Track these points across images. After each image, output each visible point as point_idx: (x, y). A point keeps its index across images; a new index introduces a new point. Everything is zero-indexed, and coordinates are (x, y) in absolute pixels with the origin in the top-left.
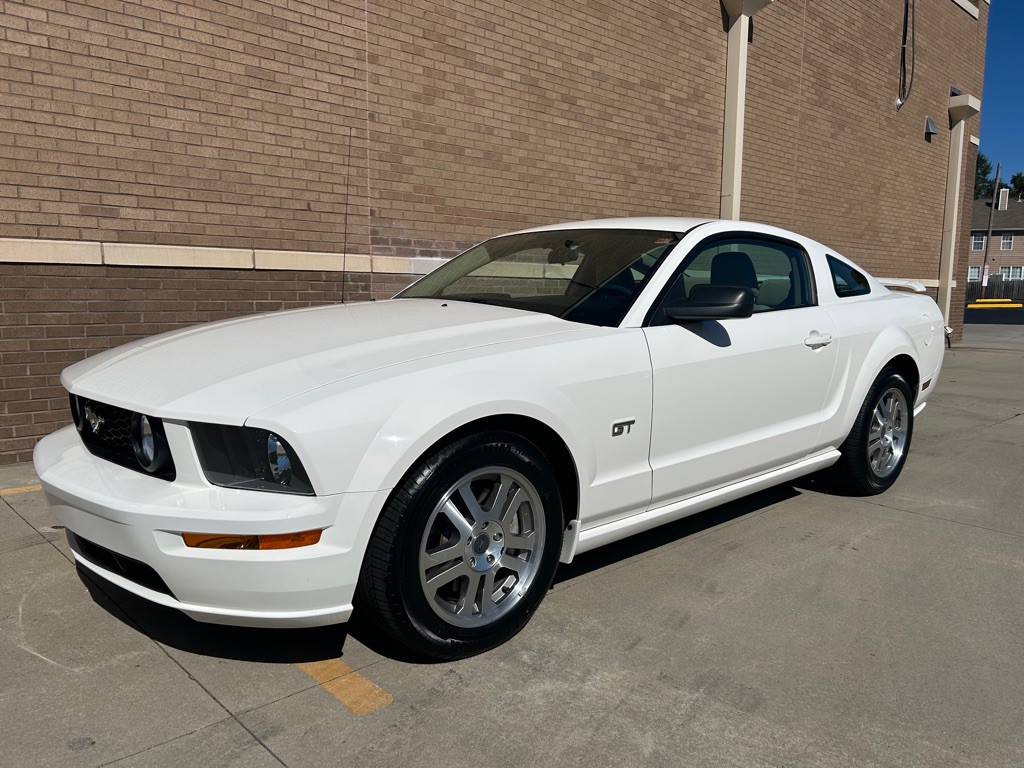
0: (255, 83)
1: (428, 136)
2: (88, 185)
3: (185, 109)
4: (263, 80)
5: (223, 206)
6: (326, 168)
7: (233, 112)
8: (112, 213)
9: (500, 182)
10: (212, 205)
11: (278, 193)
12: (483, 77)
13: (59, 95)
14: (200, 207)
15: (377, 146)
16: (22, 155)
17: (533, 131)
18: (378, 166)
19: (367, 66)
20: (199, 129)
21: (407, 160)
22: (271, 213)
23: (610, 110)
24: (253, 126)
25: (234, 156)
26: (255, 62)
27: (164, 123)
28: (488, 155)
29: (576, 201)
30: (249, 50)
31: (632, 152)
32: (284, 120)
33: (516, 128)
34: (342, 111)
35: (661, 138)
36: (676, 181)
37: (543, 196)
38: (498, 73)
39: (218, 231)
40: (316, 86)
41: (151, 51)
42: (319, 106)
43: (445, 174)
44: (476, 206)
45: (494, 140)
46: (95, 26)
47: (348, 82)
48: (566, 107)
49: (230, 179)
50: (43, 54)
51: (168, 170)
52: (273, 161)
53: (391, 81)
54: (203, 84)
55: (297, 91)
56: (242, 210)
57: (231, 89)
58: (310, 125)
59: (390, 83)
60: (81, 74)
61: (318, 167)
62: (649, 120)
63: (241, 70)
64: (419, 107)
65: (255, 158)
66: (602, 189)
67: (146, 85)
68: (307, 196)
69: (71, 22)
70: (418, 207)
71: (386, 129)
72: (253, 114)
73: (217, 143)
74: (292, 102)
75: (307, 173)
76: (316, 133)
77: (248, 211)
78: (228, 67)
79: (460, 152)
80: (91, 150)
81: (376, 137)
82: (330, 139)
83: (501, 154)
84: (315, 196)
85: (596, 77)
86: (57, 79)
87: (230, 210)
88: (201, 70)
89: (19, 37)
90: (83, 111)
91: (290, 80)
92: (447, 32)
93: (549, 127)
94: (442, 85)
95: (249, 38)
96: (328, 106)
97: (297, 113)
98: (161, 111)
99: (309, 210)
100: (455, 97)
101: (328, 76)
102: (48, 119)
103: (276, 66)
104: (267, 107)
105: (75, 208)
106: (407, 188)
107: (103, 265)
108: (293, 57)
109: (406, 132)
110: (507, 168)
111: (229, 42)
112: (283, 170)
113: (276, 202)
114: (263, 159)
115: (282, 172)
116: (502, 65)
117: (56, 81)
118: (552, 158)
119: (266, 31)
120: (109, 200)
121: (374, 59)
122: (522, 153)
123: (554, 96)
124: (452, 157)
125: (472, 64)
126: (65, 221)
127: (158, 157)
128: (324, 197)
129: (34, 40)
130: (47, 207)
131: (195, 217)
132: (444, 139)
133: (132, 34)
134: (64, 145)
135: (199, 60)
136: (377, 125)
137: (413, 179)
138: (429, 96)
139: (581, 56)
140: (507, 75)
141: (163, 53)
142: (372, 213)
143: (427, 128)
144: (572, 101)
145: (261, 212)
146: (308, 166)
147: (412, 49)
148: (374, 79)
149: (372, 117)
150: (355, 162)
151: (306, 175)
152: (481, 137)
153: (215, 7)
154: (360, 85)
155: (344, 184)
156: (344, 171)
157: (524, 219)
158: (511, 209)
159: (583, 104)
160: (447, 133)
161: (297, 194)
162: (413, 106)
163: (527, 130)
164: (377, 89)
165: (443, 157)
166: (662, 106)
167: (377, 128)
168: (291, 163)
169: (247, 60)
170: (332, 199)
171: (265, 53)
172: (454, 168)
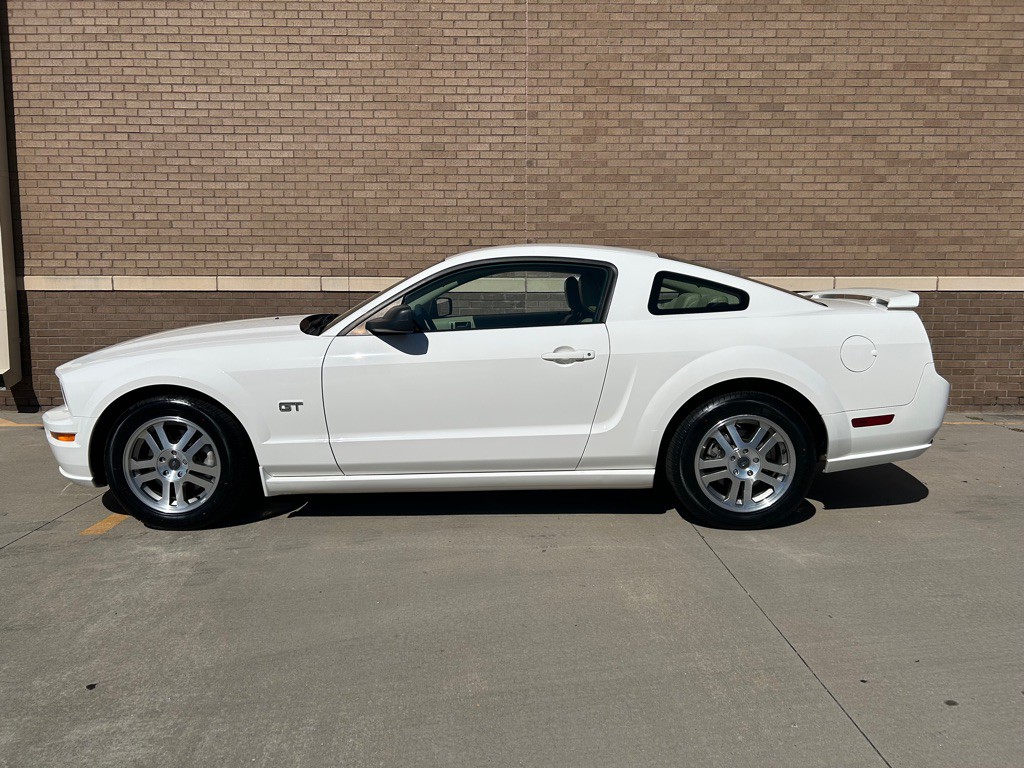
0: (428, 154)
1: (588, 171)
2: (314, 240)
3: (377, 182)
4: (435, 151)
5: (403, 247)
6: (488, 210)
7: (411, 178)
8: (328, 257)
9: (674, 202)
10: (395, 247)
12: (653, 107)
13: (299, 185)
14: (386, 249)
15: (535, 187)
16: (278, 225)
17: (718, 147)
18: (535, 203)
19: (528, 123)
20: (386, 194)
21: (564, 195)
23: (839, 108)
24: (426, 186)
25: (411, 210)
26: (429, 139)
27: (362, 194)
28: (657, 178)
29: (780, 210)
30: (425, 131)
31: (877, 148)
32: (451, 179)
33: (696, 148)
34: (502, 163)
35: (935, 124)
36: (961, 171)
37: (732, 210)
38: (675, 99)
39: (398, 265)
40: (478, 148)
41: (355, 147)
42: (482, 163)
43: (605, 203)
44: (642, 227)
45: (666, 164)
46: (321, 138)
47: (507, 139)
48: (767, 116)
49: (408, 228)
50: (291, 162)
51: (364, 225)
52: (442, 210)
53: (550, 130)
54: (390, 163)
55: (463, 155)
56: (416, 249)
57: (410, 162)
58: (472, 179)
59: (550, 132)
60: (313, 170)
61: (479, 211)
62: (908, 107)
63: (418, 147)
64: (579, 147)
65: (427, 210)
66: (825, 195)
67: (351, 170)
68: (470, 234)
69: (307, 139)
70: (576, 233)
71: (545, 171)
72: (426, 178)
73: (399, 202)
74: (457, 163)
75: (469, 217)
76: (478, 185)
77: (421, 250)
78: (408, 147)
79: (625, 180)
80: (317, 218)
81: (534, 179)
82: (490, 187)
83: (675, 175)
84: (476, 234)
85: (814, 76)
86: (298, 176)
87: (408, 249)
88: (389, 153)
89: (278, 154)
90: (312, 194)
91: (457, 147)
92: (612, 75)
93: (743, 140)
94: (606, 123)
95: (424, 123)
96: (489, 161)
97: (461, 171)
98: (361, 186)
100: (618, 132)
101: (490, 138)
102: (292, 201)
103: (445, 139)
104: (437, 170)
105: (306, 256)
106: (566, 219)
107: (321, 291)
108: (460, 130)
109: (563, 171)
110: (684, 187)
111: (410, 129)
112: (450, 217)
113: (444, 241)
114: (434, 210)
115: (449, 218)
116: (677, 91)
117: (298, 177)
118: (744, 171)
119: (438, 114)
120: (326, 249)
121: (533, 115)
122: (702, 171)
123: (750, 108)
124: (614, 186)
125: (637, 96)
126: (300, 264)
127: (358, 218)
128: (485, 234)
129: (285, 154)
130: (292, 256)
131: (382, 257)
132: (606, 171)
133: (343, 139)
134: (301, 217)
135: (387, 146)
136: (535, 169)
137: (570, 210)
138: (591, 134)
139: (790, 58)
140: (682, 99)
141: (364, 147)
143: (585, 165)
144: (778, 108)
145: (432, 250)
146: (470, 211)
147: (572, 99)
148: (534, 131)
149: (530, 164)
150: (513, 203)
151: (469, 218)
152: (650, 163)
153: (401, 106)
154: (519, 139)
155: (503, 222)
156: (503, 211)
157: (706, 234)
158: (687, 226)
159: (794, 108)
160: (609, 164)
161: (460, 234)
162: (572, 148)
163: (710, 148)
164: (536, 140)
165: (604, 187)
166: (934, 86)
167: (535, 171)
168: (456, 210)
169: (423, 139)
170: (491, 234)
171: (437, 131)
172: (617, 195)
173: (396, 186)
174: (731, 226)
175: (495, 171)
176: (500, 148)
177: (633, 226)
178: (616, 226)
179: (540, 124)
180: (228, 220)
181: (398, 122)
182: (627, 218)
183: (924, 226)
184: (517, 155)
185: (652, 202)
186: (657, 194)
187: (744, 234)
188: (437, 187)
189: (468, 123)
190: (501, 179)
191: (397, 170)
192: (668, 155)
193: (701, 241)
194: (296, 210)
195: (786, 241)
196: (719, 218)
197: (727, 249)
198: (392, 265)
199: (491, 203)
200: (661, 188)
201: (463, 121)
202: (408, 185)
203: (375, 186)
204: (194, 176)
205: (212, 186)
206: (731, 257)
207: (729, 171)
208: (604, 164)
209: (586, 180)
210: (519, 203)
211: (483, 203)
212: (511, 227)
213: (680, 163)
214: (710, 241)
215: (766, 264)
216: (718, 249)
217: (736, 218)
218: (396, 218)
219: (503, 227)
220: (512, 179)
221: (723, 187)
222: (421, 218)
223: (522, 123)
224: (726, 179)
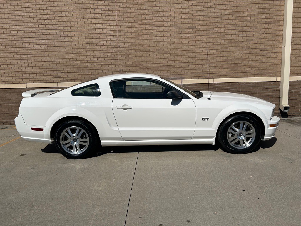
0: (88, 45)
1: (137, 48)
2: (55, 72)
3: (73, 53)
4: (90, 43)
6: (107, 61)
7: (83, 52)
8: (59, 77)
9: (164, 57)
10: (79, 73)
11: (94, 68)
12: (156, 28)
13: (49, 55)
14: (77, 74)
15: (121, 54)
16: (44, 67)
17: (176, 40)
18: (121, 58)
19: (118, 34)
20: (76, 57)
21: (130, 56)
22: (93, 73)
23: (213, 27)
24: (88, 54)
25: (84, 62)
26: (88, 40)
27: (69, 57)
28: (158, 50)
29: (196, 59)
30: (87, 37)
31: (225, 39)
32: (95, 52)
33: (169, 40)
34: (110, 47)
35: (242, 31)
36: (251, 45)
37: (181, 59)
38: (162, 25)
39: (81, 78)
40: (103, 42)
41: (66, 43)
42: (104, 47)
43: (143, 58)
44: (154, 65)
45: (160, 45)
46: (55, 41)
47: (112, 39)
48: (191, 30)
49: (83, 67)
50: (46, 48)
51: (70, 67)
54: (77, 47)
55: (99, 44)
56: (86, 73)
57: (83, 47)
58: (102, 52)
59: (124, 37)
60: (53, 50)
61: (104, 61)
62: (234, 26)
63: (85, 42)
64: (134, 41)
65: (89, 61)
67: (65, 50)
68: (102, 68)
69: (51, 41)
70: (134, 67)
71: (124, 49)
72: (88, 52)
73: (80, 59)
74: (97, 47)
77: (87, 73)
78: (82, 42)
80: (55, 65)
81: (121, 51)
82: (107, 54)
83: (163, 49)
84: (104, 68)
85: (204, 17)
86: (49, 52)
88: (76, 44)
89: (42, 46)
90: (54, 58)
91: (96, 42)
92: (142, 19)
93: (184, 37)
94: (142, 34)
95: (86, 35)
96: (106, 46)
97: (98, 49)
98: (68, 55)
99: (102, 72)
100: (145, 36)
101: (106, 39)
102: (48, 60)
103: (93, 40)
104: (91, 49)
105: (53, 77)
106: (131, 63)
107: (58, 87)
108: (97, 37)
109: (129, 49)
110: (166, 52)
111: (82, 37)
114: (91, 61)
115: (95, 64)
116: (163, 23)
117: (49, 53)
118: (184, 47)
119: (91, 32)
120: (59, 74)
121: (119, 32)
122: (171, 47)
123: (185, 27)
124: (145, 53)
125: (151, 25)
126: (51, 79)
127: (68, 64)
128: (106, 68)
129: (45, 46)
130: (48, 77)
131: (76, 76)
132: (142, 48)
133: (62, 41)
134: (51, 65)
135: (76, 43)
136: (121, 48)
137: (132, 60)
138: (137, 37)
139: (197, 12)
140: (165, 25)
141: (68, 43)
142: (120, 71)
143: (136, 46)
144: (194, 27)
145: (91, 73)
146: (101, 61)
147: (131, 26)
148: (120, 37)
149: (119, 47)
150: (115, 59)
151: (101, 64)
152: (155, 45)
153: (79, 30)
154: (115, 39)
155: (112, 64)
156: (111, 61)
157: (174, 67)
158: (168, 64)
159: (199, 27)
160: (143, 46)
161: (99, 68)
162: (132, 41)
163: (174, 40)
164: (121, 39)
165: (142, 53)
166: (242, 19)
167: (121, 49)
168: (97, 61)
169: (86, 40)
170: (108, 68)
171: (90, 37)
172: (146, 55)
173: (79, 55)
174: (181, 64)
175: (108, 49)
176: (110, 42)
177: (151, 65)
178: (146, 65)
179: (122, 34)
180: (29, 66)
181: (78, 35)
182: (149, 62)
183: (240, 62)
184: (115, 44)
185: (156, 57)
186: (158, 55)
187: (185, 66)
188: (91, 54)
189: (99, 35)
190: (111, 51)
191: (79, 50)
192: (161, 43)
193: (172, 69)
194: (49, 63)
195: (198, 68)
196: (177, 62)
197: (180, 71)
198: (79, 78)
199: (108, 59)
200: (159, 53)
201: (98, 34)
202: (82, 54)
203: (72, 55)
204: (18, 53)
205: (23, 56)
206: (182, 73)
207: (180, 47)
208: (142, 46)
209: (136, 51)
210: (116, 59)
211: (105, 59)
212: (114, 66)
213: (165, 45)
214: (175, 69)
215: (192, 75)
216: (178, 71)
217: (183, 62)
218: (79, 64)
219: (112, 66)
220: (114, 51)
221: (178, 52)
222: (87, 64)
223: (116, 34)
224: (179, 50)
